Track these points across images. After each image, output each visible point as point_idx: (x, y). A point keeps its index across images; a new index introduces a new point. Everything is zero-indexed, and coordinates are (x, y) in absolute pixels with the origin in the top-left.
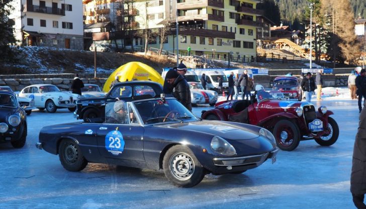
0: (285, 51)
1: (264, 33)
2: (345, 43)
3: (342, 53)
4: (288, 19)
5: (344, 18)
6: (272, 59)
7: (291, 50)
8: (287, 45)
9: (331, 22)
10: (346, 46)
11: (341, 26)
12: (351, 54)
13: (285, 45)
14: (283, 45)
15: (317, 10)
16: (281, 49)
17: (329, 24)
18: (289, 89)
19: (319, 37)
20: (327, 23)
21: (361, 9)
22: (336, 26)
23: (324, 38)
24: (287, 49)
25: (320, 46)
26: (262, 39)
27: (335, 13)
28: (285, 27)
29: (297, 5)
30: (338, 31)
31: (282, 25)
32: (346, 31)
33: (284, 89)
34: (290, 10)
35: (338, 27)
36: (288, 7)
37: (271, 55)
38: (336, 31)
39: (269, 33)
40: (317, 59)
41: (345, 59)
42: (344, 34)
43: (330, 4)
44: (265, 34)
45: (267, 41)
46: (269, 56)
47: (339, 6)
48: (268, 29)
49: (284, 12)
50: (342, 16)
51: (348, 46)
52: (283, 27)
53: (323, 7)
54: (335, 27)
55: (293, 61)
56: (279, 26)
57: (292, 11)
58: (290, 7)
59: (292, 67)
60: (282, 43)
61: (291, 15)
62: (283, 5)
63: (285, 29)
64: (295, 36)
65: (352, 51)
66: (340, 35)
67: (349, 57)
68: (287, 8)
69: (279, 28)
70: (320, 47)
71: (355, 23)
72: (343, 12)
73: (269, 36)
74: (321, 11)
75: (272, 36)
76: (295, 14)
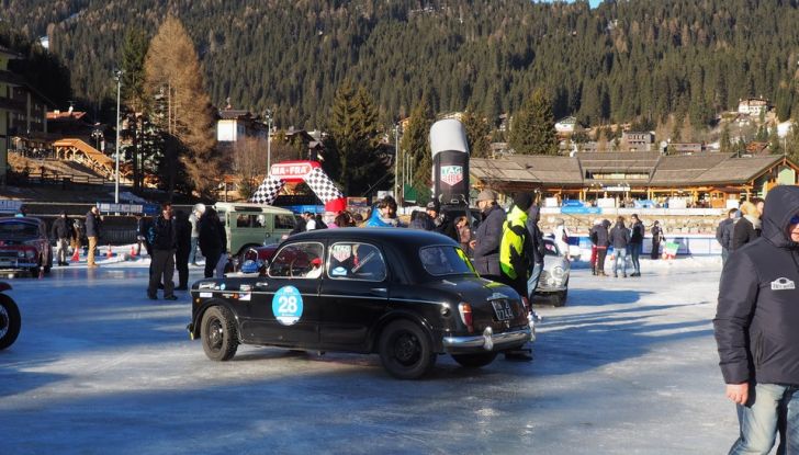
0: (74, 165)
1: (33, 124)
2: (191, 155)
3: (188, 175)
4: (90, 96)
5: (189, 106)
6: (42, 179)
7: (88, 163)
8: (79, 153)
9: (165, 111)
10: (194, 162)
11: (183, 120)
12: (202, 177)
13: (74, 151)
14: (71, 152)
15: (137, 84)
16: (66, 159)
17: (162, 115)
18: (19, 243)
19: (143, 140)
20: (158, 112)
21: (238, 89)
22: (175, 120)
23: (151, 143)
24: (80, 160)
25: (144, 158)
26: (27, 136)
27: (172, 94)
28: (79, 115)
29: (111, 70)
30: (179, 130)
31: (71, 109)
32: (195, 130)
33: (7, 242)
34: (97, 78)
35: (178, 122)
36: (92, 73)
37: (41, 171)
38: (175, 131)
39: (42, 124)
40: (136, 184)
41: (194, 188)
42: (191, 136)
43: (163, 74)
44: (34, 126)
45: (38, 140)
46: (36, 173)
47: (180, 80)
48: (42, 116)
49: (84, 81)
50: (185, 101)
51: (199, 161)
52: (75, 113)
53: (149, 79)
54: (172, 123)
55: (86, 186)
56: (67, 110)
57: (100, 82)
58: (96, 72)
59: (81, 198)
60: (68, 147)
61: (97, 89)
62: (81, 67)
63: (77, 117)
64: (97, 134)
65: (205, 171)
66: (183, 138)
67: (199, 183)
68: (89, 75)
69: (64, 114)
70: (143, 160)
71: (218, 118)
72: (187, 94)
73: (42, 130)
74: (146, 88)
75: (49, 131)
76: (105, 88)
